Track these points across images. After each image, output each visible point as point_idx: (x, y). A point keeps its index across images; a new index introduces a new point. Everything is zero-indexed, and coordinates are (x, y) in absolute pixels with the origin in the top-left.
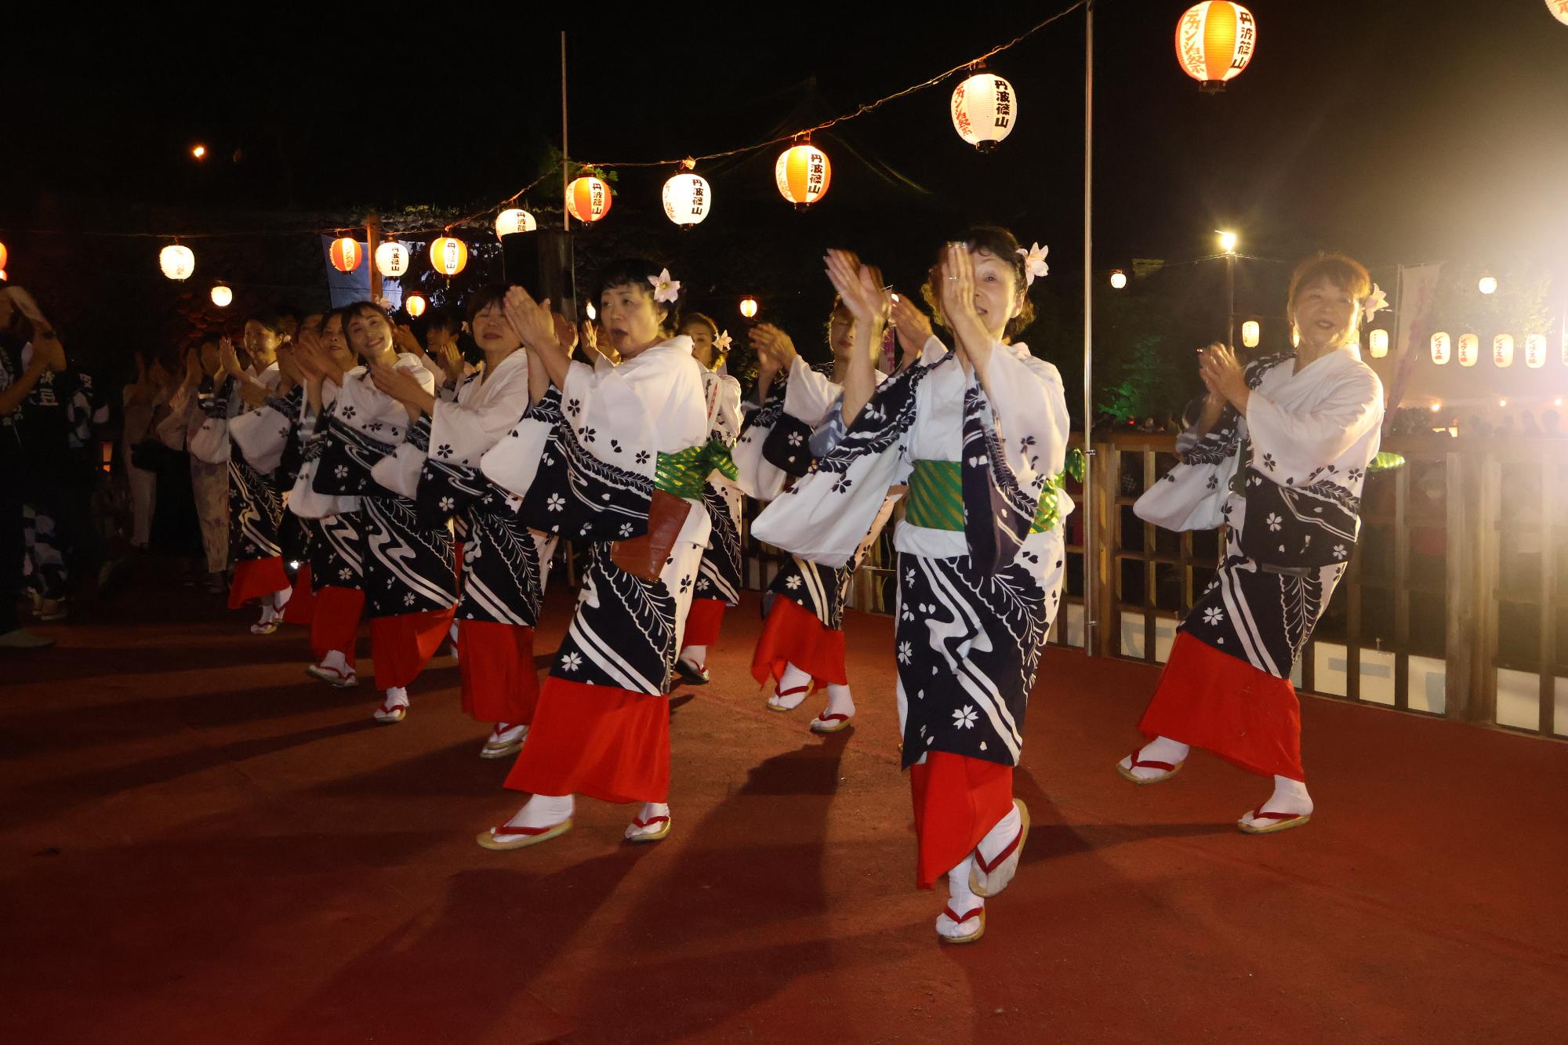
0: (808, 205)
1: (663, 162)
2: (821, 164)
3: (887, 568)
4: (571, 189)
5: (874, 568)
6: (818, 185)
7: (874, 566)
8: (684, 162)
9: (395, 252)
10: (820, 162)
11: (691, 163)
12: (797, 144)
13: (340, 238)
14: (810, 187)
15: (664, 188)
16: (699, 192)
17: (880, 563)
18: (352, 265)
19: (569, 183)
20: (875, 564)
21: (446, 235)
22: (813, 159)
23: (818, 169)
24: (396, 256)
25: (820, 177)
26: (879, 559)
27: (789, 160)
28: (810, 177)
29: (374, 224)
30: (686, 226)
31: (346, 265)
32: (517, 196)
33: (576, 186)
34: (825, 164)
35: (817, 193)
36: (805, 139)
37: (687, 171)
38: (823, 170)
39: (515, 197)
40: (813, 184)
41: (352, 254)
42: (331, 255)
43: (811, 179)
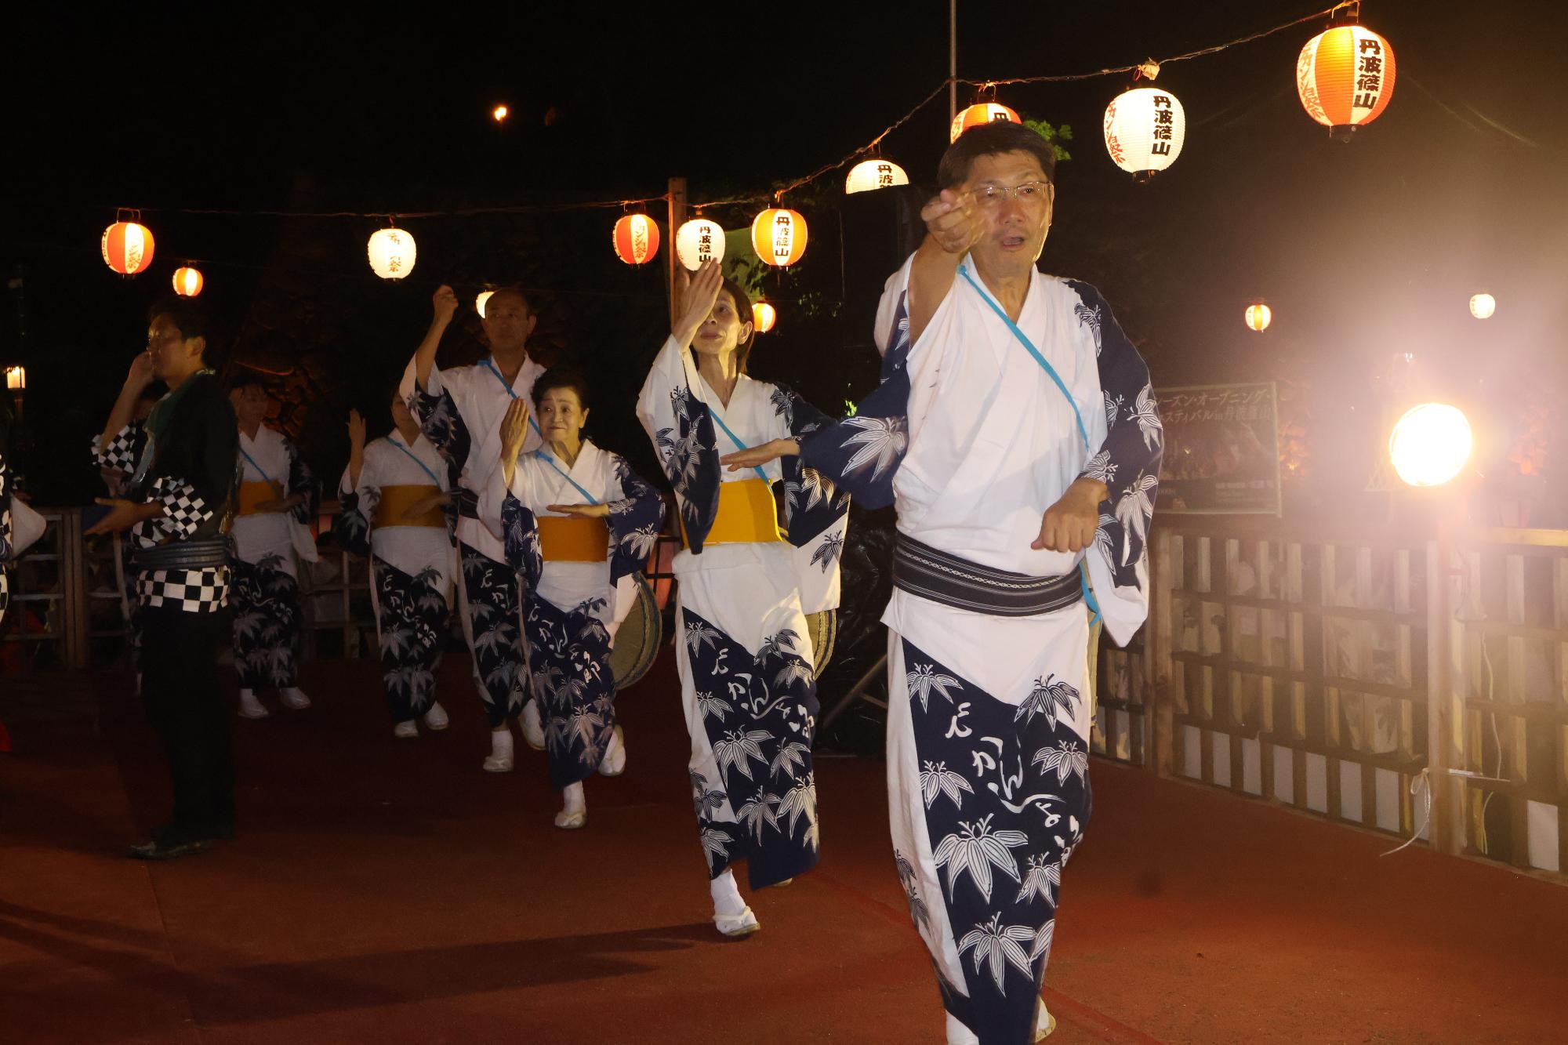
0: (1353, 129)
1: (1106, 71)
2: (1377, 57)
3: (1496, 778)
4: (959, 123)
5: (1470, 774)
6: (1373, 93)
7: (1468, 770)
8: (1141, 68)
9: (705, 233)
10: (1377, 52)
11: (1152, 70)
12: (1333, 25)
13: (627, 214)
14: (1359, 97)
15: (1107, 114)
16: (1165, 117)
17: (1481, 766)
18: (645, 254)
19: (959, 111)
20: (1471, 767)
21: (775, 206)
22: (1364, 48)
23: (1372, 65)
24: (706, 240)
25: (1376, 79)
26: (1479, 761)
27: (1320, 51)
28: (1357, 78)
29: (679, 193)
30: (1143, 174)
31: (635, 254)
32: (879, 139)
33: (966, 117)
34: (1385, 56)
35: (1371, 107)
36: (1350, 14)
37: (1145, 83)
38: (1382, 67)
39: (875, 142)
40: (1363, 92)
41: (645, 238)
42: (615, 240)
43: (1360, 83)
